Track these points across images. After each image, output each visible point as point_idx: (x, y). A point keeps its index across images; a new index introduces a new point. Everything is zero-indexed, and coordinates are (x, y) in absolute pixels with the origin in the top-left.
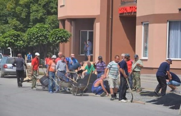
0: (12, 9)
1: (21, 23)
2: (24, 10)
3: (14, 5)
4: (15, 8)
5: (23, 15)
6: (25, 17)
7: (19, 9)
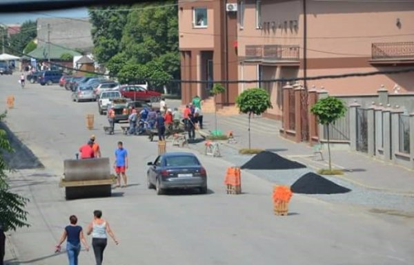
0: (145, 24)
1: (157, 42)
2: (160, 25)
3: (148, 19)
4: (148, 23)
5: (159, 33)
6: (160, 35)
7: (154, 24)
